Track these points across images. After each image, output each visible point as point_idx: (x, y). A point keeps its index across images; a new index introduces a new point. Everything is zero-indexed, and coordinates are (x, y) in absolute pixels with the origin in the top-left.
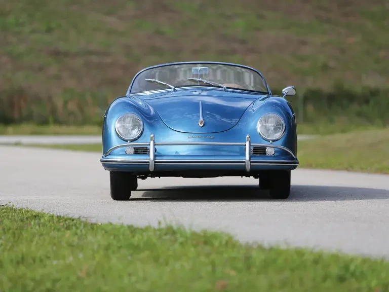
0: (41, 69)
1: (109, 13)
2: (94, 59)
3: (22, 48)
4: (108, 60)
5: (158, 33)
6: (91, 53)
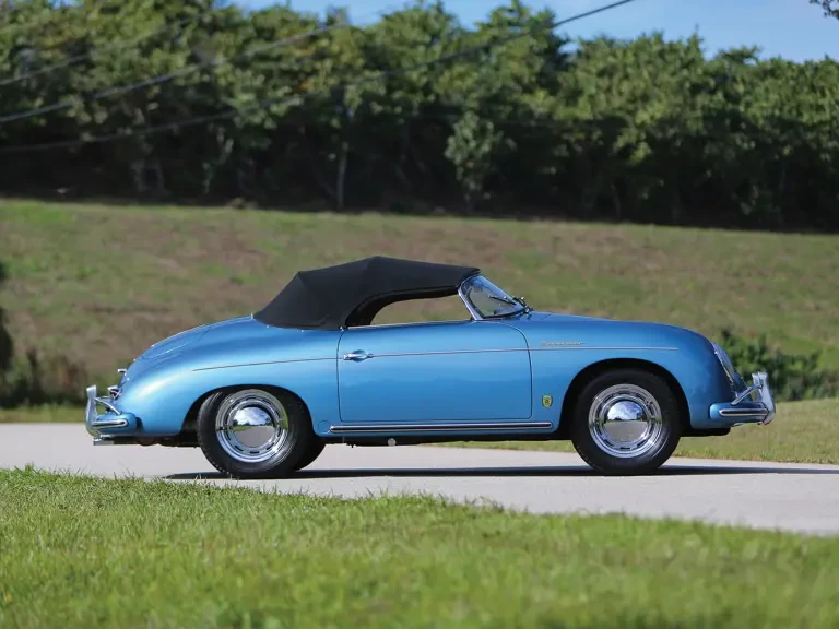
0: (76, 331)
1: (164, 253)
2: (150, 317)
3: (45, 302)
4: (169, 319)
5: (236, 281)
6: (143, 309)
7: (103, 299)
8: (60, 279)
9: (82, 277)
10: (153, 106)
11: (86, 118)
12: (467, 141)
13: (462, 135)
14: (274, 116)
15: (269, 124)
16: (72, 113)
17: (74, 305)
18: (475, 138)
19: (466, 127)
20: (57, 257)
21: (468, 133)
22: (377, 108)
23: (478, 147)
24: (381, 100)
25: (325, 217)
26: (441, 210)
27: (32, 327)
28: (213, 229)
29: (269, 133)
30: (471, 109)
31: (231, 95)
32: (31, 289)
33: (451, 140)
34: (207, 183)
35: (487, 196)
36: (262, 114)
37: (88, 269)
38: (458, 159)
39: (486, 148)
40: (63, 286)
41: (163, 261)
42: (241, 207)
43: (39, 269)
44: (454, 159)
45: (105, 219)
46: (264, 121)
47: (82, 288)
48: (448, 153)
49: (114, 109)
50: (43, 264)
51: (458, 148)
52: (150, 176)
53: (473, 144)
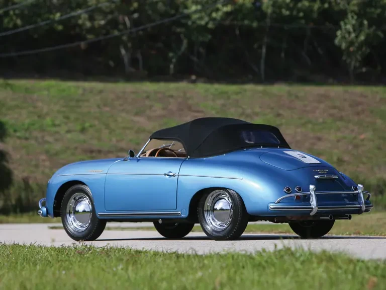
1: (137, 114)
3: (57, 147)
7: (95, 144)
8: (68, 132)
9: (83, 130)
10: (136, 15)
11: (88, 24)
12: (349, 33)
13: (346, 29)
14: (214, 19)
15: (210, 25)
16: (80, 22)
17: (76, 148)
18: (354, 31)
19: (349, 24)
20: (67, 118)
21: (349, 27)
22: (286, 12)
23: (357, 37)
24: (288, 7)
25: (249, 87)
26: (331, 80)
27: (47, 163)
28: (172, 96)
29: (211, 31)
30: (352, 11)
31: (186, 7)
32: (49, 138)
33: (339, 33)
34: (172, 66)
35: (364, 70)
36: (206, 19)
37: (87, 125)
38: (344, 46)
39: (362, 38)
40: (69, 136)
41: (137, 119)
42: (194, 82)
43: (54, 125)
44: (341, 46)
45: (101, 92)
46: (207, 23)
47: (82, 137)
48: (337, 41)
49: (110, 17)
50: (57, 122)
51: (343, 38)
52: (134, 62)
53: (353, 35)
